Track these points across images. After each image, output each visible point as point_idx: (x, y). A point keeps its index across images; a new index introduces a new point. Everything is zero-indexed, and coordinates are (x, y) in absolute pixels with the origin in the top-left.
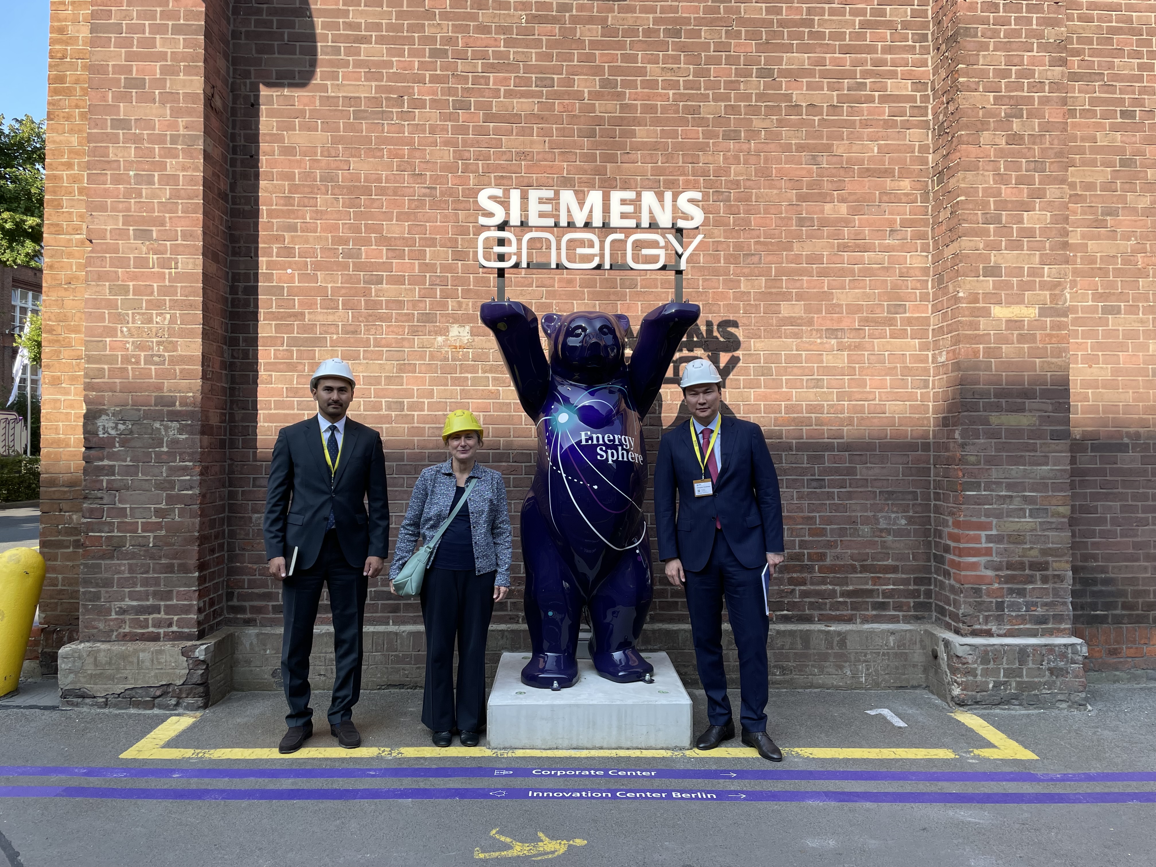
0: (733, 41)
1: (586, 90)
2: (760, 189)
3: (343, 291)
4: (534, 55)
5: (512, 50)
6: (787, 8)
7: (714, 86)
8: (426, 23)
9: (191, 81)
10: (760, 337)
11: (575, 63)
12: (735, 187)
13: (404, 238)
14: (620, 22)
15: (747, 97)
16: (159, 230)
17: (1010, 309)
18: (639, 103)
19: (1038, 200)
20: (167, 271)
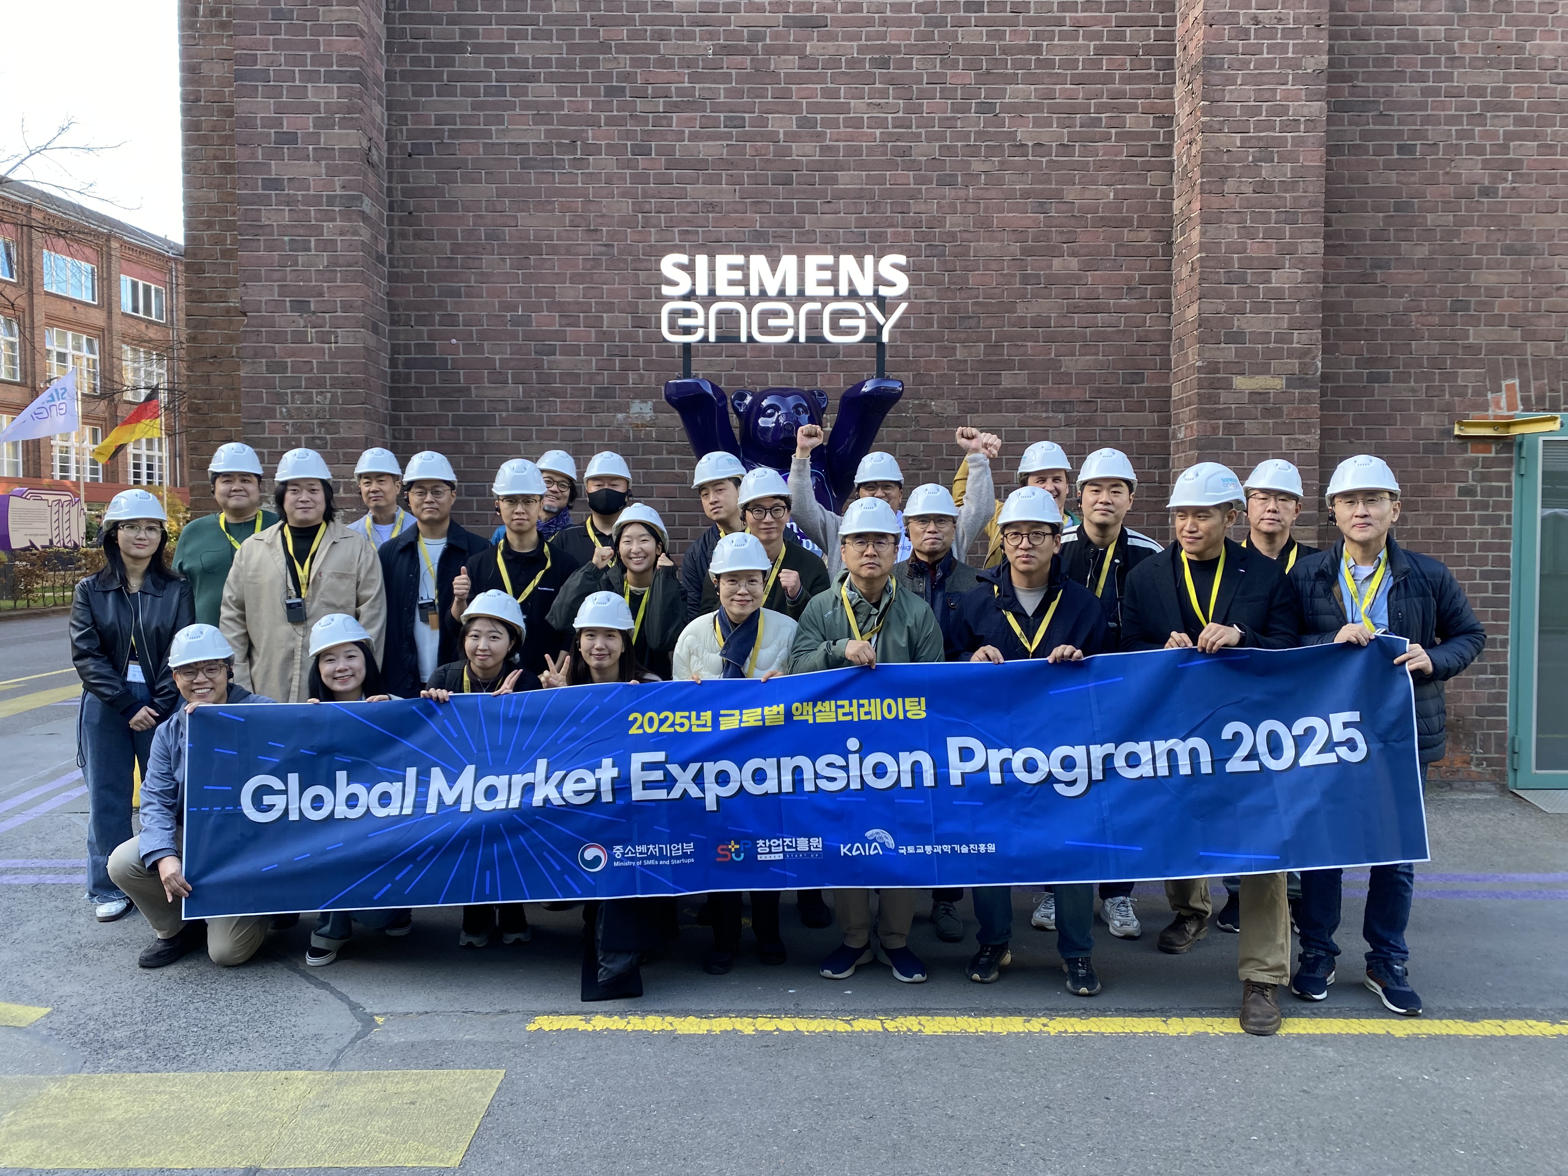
0: (949, 72)
1: (781, 131)
2: (979, 241)
3: (512, 364)
4: (722, 92)
5: (697, 86)
6: (1011, 31)
7: (927, 123)
8: (601, 57)
9: (348, 134)
10: (977, 412)
11: (769, 100)
12: (950, 239)
13: (578, 303)
14: (821, 51)
15: (966, 136)
16: (318, 302)
17: (1253, 380)
18: (841, 144)
19: (1288, 257)
20: (326, 346)
